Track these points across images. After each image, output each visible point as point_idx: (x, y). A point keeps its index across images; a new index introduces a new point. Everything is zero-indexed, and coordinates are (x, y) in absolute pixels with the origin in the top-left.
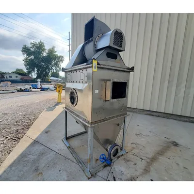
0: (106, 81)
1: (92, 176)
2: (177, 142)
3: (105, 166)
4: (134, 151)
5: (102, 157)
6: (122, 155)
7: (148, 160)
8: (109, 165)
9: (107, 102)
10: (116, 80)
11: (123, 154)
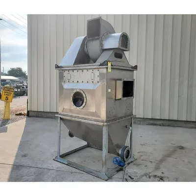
0: (116, 80)
1: (109, 178)
2: (182, 145)
3: (118, 171)
4: (142, 158)
5: (115, 160)
6: (132, 162)
7: (157, 162)
8: (121, 170)
9: (117, 101)
10: (125, 80)
11: (133, 160)
